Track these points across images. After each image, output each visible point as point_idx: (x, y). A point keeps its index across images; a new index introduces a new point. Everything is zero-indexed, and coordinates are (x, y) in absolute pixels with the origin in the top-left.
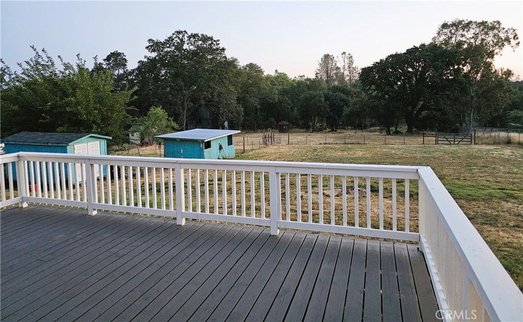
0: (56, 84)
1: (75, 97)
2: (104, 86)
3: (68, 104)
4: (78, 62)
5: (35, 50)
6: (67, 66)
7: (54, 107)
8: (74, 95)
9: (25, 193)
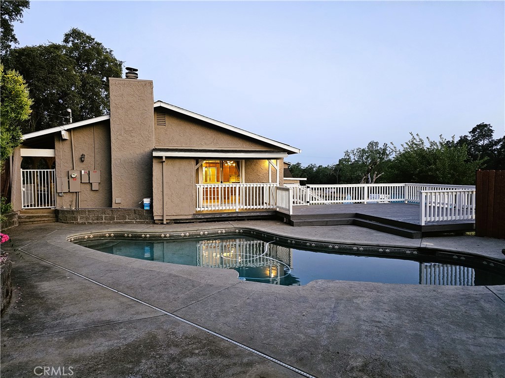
0: (423, 157)
1: (436, 165)
2: (459, 157)
3: (430, 170)
4: (440, 140)
5: (412, 135)
6: (433, 144)
7: (421, 172)
8: (435, 164)
9: (406, 197)
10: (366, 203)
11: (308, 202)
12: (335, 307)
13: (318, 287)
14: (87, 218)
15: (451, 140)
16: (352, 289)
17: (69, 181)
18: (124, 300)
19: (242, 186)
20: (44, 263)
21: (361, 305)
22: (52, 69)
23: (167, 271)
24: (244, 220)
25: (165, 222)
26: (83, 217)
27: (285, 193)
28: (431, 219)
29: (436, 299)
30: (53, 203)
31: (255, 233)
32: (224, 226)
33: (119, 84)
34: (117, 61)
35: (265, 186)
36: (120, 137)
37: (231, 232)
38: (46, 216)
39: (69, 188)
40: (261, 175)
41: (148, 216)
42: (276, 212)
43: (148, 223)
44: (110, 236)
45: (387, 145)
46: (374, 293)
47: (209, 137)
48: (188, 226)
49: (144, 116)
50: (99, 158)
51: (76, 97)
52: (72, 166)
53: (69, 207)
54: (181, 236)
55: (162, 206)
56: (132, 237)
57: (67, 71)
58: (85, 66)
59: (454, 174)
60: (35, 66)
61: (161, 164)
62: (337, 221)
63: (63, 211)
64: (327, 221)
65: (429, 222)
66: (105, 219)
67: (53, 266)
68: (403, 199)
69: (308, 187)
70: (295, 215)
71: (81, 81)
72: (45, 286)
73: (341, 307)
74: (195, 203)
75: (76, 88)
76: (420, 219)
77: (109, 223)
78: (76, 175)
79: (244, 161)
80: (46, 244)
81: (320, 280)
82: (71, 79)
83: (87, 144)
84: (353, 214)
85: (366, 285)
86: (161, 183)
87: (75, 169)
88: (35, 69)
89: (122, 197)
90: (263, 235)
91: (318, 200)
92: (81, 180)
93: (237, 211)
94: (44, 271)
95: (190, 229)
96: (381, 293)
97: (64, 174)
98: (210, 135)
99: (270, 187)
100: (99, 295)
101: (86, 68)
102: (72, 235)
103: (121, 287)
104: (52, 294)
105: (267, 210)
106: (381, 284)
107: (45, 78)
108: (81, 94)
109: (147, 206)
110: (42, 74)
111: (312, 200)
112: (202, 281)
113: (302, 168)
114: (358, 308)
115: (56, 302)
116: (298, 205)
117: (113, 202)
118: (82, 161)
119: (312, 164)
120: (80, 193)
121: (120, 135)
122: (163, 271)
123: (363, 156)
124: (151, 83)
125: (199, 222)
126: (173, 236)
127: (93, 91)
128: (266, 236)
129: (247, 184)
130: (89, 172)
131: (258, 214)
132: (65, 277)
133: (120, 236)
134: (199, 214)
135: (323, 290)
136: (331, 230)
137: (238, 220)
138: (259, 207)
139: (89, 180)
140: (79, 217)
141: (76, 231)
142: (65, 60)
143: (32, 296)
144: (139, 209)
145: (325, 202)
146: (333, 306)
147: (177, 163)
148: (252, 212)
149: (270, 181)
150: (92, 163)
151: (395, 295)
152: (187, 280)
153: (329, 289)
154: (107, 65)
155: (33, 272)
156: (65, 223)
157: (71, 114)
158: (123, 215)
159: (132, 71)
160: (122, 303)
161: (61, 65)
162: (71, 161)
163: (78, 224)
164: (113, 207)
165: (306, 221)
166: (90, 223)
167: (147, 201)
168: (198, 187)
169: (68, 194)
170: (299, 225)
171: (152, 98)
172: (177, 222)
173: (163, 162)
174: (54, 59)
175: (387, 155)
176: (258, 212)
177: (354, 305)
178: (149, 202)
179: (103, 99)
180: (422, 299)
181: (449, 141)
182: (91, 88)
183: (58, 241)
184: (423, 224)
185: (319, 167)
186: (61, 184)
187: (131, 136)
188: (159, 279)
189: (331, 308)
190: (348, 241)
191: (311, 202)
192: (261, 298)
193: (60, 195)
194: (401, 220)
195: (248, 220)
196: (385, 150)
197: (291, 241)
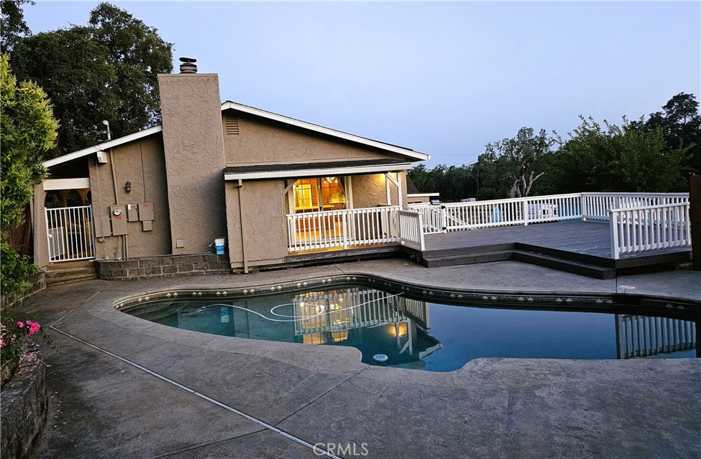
0: (601, 149)
1: (620, 160)
2: (652, 145)
3: (613, 167)
4: (624, 124)
5: (582, 118)
6: (613, 129)
7: (599, 170)
8: (618, 158)
9: (585, 213)
10: (526, 225)
11: (444, 228)
12: (510, 405)
13: (479, 372)
14: (139, 272)
15: (638, 121)
16: (531, 372)
17: (111, 221)
18: (206, 406)
19: (350, 213)
20: (86, 348)
21: (547, 400)
22: (77, 61)
23: (258, 353)
24: (355, 261)
25: (246, 271)
26: (134, 270)
27: (411, 219)
28: (627, 249)
29: (656, 384)
30: (90, 250)
31: (374, 281)
32: (330, 273)
33: (171, 82)
34: (164, 43)
35: (383, 210)
36: (178, 156)
37: (340, 281)
38: (82, 271)
39: (112, 231)
40: (375, 194)
41: (223, 264)
42: (400, 246)
43: (223, 274)
44: (172, 296)
45: (545, 131)
46: (563, 379)
47: (300, 145)
48: (278, 274)
49: (209, 124)
50: (151, 185)
51: (111, 97)
52: (114, 199)
53: (113, 256)
54: (270, 291)
55: (241, 249)
56: (203, 296)
57: (98, 62)
58: (121, 53)
59: (646, 171)
60: (53, 59)
61: (236, 190)
62: (489, 256)
63: (106, 264)
64: (476, 257)
65: (626, 253)
66: (164, 272)
67: (100, 353)
68: (579, 216)
69: (443, 207)
70: (429, 251)
71: (117, 74)
72: (93, 388)
73: (518, 406)
74: (286, 241)
75: (111, 84)
76: (610, 248)
77: (170, 277)
78: (120, 211)
79: (350, 177)
80: (88, 317)
81: (480, 359)
82: (103, 74)
83: (133, 168)
84: (512, 244)
85: (549, 365)
86: (238, 217)
87: (118, 204)
88: (55, 63)
89: (185, 239)
90: (386, 284)
91: (458, 225)
92: (128, 218)
93: (346, 248)
94: (88, 362)
95: (282, 280)
96: (573, 377)
97: (103, 212)
98: (301, 143)
99: (389, 212)
100: (169, 399)
101: (123, 56)
102: (122, 299)
103: (198, 384)
104: (103, 401)
105: (388, 245)
106: (570, 362)
107: (69, 75)
108: (118, 93)
109: (220, 250)
110: (64, 69)
111: (450, 225)
112: (311, 369)
113: (427, 171)
114: (544, 406)
115: (111, 414)
116: (431, 233)
117: (174, 246)
118: (128, 192)
119: (440, 165)
120: (126, 236)
121: (178, 152)
122: (253, 354)
123: (512, 150)
124: (215, 77)
125: (294, 267)
126: (260, 292)
127: (134, 86)
128: (390, 285)
129: (358, 209)
130: (138, 206)
131: (376, 251)
132: (118, 370)
133: (186, 296)
134: (293, 257)
135: (487, 376)
136: (482, 271)
137: (348, 261)
138: (376, 241)
139: (139, 217)
140: (128, 271)
141: (126, 293)
142: (94, 48)
143: (77, 406)
144: (210, 254)
145: (468, 226)
146: (506, 404)
147: (259, 187)
148: (367, 249)
149: (389, 204)
150: (142, 193)
151: (594, 380)
152: (289, 368)
153: (496, 373)
154: (151, 51)
155: (74, 365)
156: (109, 280)
157: (108, 127)
158: (188, 265)
159: (188, 63)
160: (202, 411)
161: (89, 55)
162: (113, 192)
163: (127, 280)
164: (174, 253)
165: (445, 258)
166: (144, 277)
167: (219, 242)
168: (289, 218)
169: (112, 238)
170: (437, 265)
171: (218, 99)
172: (263, 269)
173: (238, 187)
174: (79, 47)
175: (547, 146)
176: (375, 248)
177: (536, 400)
178: (223, 244)
179: (148, 96)
180: (635, 384)
181: (635, 122)
182: (131, 83)
183: (104, 310)
184: (617, 257)
185: (451, 168)
186: (101, 226)
187: (193, 153)
188: (249, 368)
189: (503, 407)
190: (510, 289)
191: (448, 228)
192: (399, 395)
193: (101, 240)
194: (582, 251)
195: (362, 260)
196: (542, 139)
197: (428, 292)
